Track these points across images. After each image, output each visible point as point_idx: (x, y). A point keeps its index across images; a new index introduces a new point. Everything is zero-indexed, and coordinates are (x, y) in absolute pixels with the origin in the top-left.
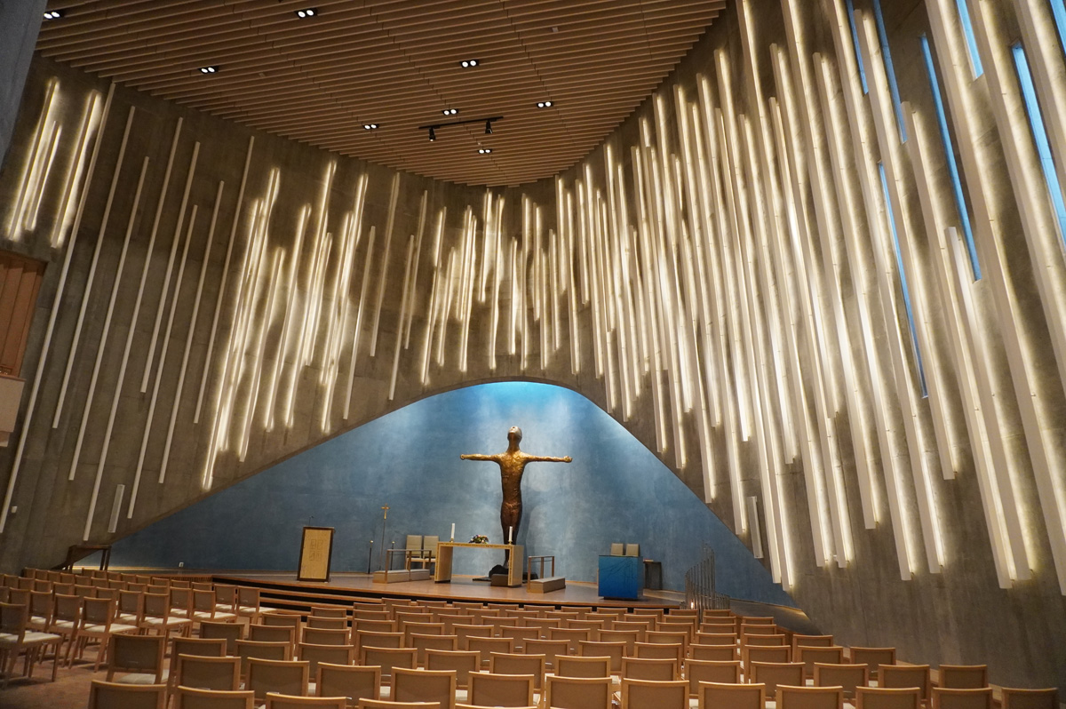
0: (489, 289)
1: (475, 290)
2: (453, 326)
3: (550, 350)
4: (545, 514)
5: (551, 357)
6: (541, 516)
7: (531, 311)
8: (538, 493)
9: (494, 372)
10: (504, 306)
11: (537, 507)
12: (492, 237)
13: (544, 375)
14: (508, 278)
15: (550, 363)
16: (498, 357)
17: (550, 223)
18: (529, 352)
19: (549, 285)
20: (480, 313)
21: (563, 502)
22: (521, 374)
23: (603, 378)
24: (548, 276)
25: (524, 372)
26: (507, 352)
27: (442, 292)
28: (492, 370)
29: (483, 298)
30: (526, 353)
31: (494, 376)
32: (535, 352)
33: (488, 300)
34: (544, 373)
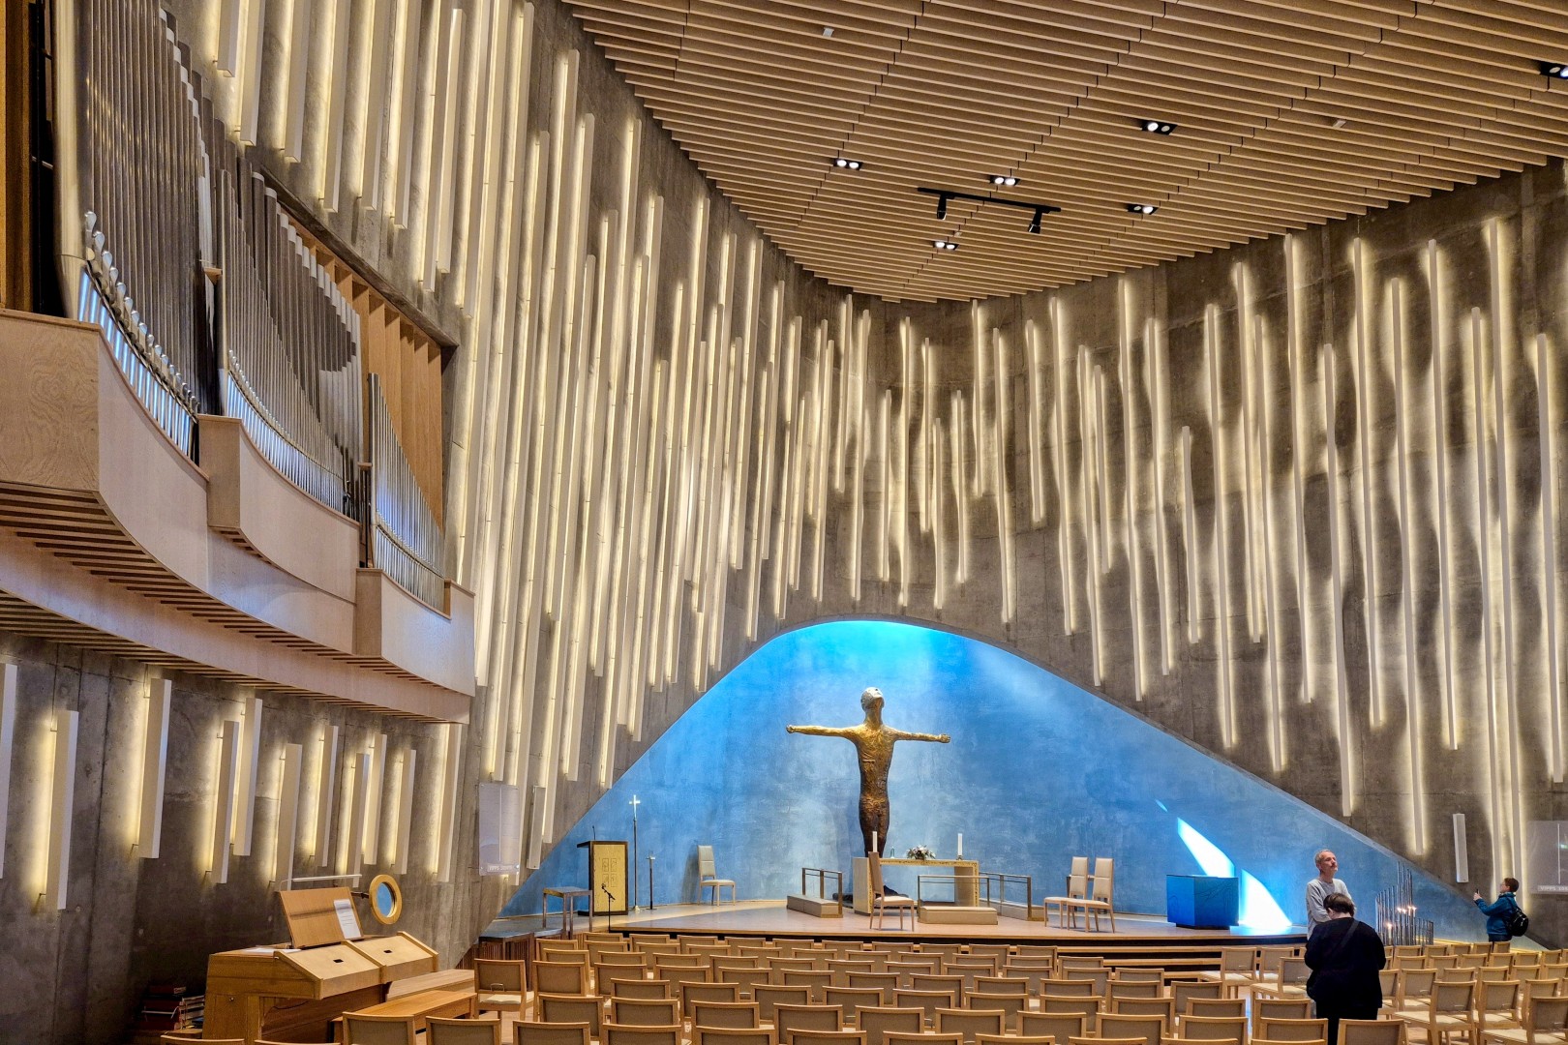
0: (849, 471)
1: (831, 470)
2: (807, 526)
3: (951, 581)
5: (952, 593)
9: (858, 603)
10: (870, 501)
13: (938, 617)
14: (877, 457)
15: (950, 602)
16: (863, 581)
18: (912, 580)
20: (838, 506)
21: (921, 798)
22: (899, 612)
23: (1075, 638)
25: (903, 609)
26: (877, 575)
28: (855, 600)
30: (907, 582)
31: (857, 610)
32: (921, 581)
33: (849, 491)
34: (938, 614)
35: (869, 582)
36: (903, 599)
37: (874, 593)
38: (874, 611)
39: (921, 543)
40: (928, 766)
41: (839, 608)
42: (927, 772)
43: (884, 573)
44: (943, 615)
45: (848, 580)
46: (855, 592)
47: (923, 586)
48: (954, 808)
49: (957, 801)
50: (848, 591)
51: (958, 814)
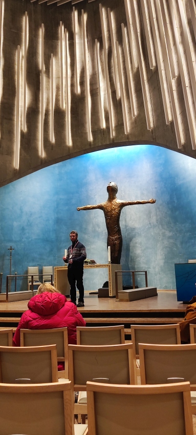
0: (82, 83)
1: (72, 85)
2: (59, 113)
3: (131, 118)
4: (141, 243)
5: (132, 124)
6: (137, 245)
7: (114, 93)
8: (133, 229)
9: (92, 143)
10: (95, 93)
11: (134, 239)
12: (80, 43)
13: (128, 138)
14: (95, 72)
15: (132, 128)
16: (94, 132)
17: (122, 20)
18: (115, 124)
19: (125, 68)
20: (78, 102)
21: (152, 234)
22: (111, 142)
23: (172, 123)
24: (124, 62)
25: (113, 139)
26: (100, 127)
27: (48, 89)
28: (90, 142)
29: (78, 90)
30: (113, 125)
31: (92, 147)
32: (119, 123)
33: (83, 91)
34: (128, 137)
35: (96, 131)
36: (113, 134)
37: (99, 136)
38: (100, 145)
39: (118, 105)
40: (155, 217)
41: (83, 148)
42: (154, 220)
43: (104, 125)
44: (130, 137)
45: (86, 133)
46: (91, 138)
47: (120, 125)
48: (169, 238)
49: (171, 234)
50: (86, 138)
51: (171, 241)
